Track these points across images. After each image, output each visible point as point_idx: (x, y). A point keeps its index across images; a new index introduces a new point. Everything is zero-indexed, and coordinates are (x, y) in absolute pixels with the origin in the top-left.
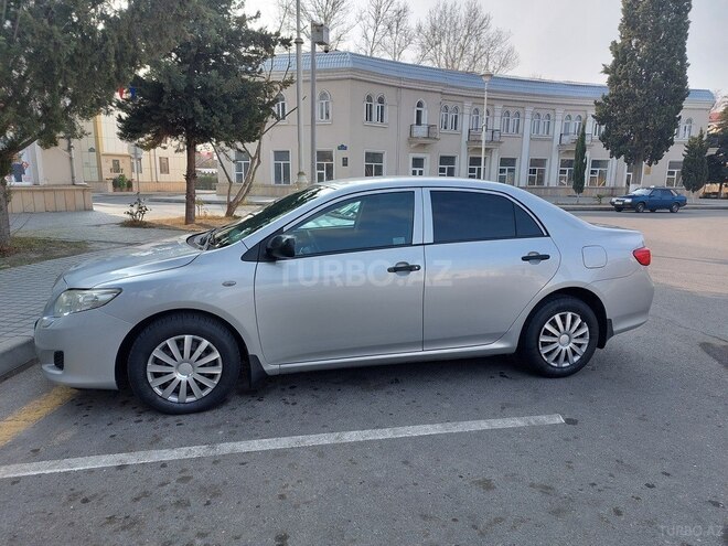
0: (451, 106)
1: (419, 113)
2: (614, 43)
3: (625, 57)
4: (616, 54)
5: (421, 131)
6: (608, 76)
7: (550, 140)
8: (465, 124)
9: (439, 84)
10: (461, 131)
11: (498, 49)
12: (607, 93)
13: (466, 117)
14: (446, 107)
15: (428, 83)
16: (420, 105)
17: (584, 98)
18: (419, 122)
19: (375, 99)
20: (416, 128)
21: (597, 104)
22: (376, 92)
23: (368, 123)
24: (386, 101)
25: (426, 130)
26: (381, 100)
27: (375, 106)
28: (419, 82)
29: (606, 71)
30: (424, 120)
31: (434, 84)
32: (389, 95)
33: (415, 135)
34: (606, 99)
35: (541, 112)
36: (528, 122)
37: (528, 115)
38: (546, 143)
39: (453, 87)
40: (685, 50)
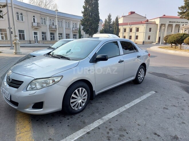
0: (43, 18)
1: (34, 19)
2: (84, 6)
3: (87, 10)
4: (84, 9)
5: (35, 24)
6: (83, 14)
7: (70, 29)
8: (48, 23)
9: (39, 11)
10: (47, 25)
11: (52, 3)
12: (83, 18)
13: (48, 21)
14: (42, 18)
15: (35, 10)
16: (34, 17)
17: (78, 19)
18: (34, 22)
19: (19, 14)
20: (34, 24)
21: (81, 21)
22: (20, 12)
23: (18, 21)
24: (23, 14)
25: (37, 24)
26: (21, 14)
27: (20, 16)
28: (33, 10)
29: (82, 13)
30: (36, 21)
31: (37, 11)
32: (24, 13)
33: (34, 25)
34: (83, 20)
35: (67, 22)
36: (64, 24)
37: (64, 22)
38: (69, 30)
39: (43, 12)
40: (98, 10)
